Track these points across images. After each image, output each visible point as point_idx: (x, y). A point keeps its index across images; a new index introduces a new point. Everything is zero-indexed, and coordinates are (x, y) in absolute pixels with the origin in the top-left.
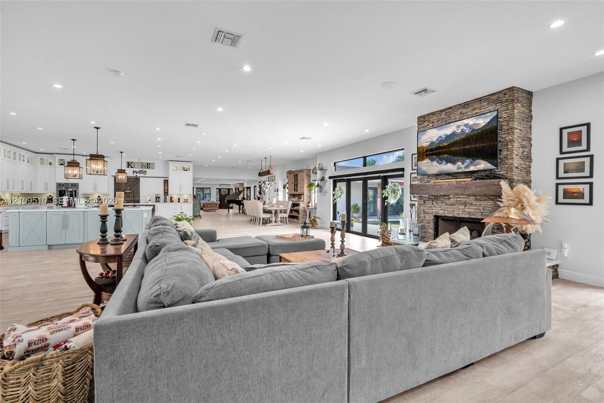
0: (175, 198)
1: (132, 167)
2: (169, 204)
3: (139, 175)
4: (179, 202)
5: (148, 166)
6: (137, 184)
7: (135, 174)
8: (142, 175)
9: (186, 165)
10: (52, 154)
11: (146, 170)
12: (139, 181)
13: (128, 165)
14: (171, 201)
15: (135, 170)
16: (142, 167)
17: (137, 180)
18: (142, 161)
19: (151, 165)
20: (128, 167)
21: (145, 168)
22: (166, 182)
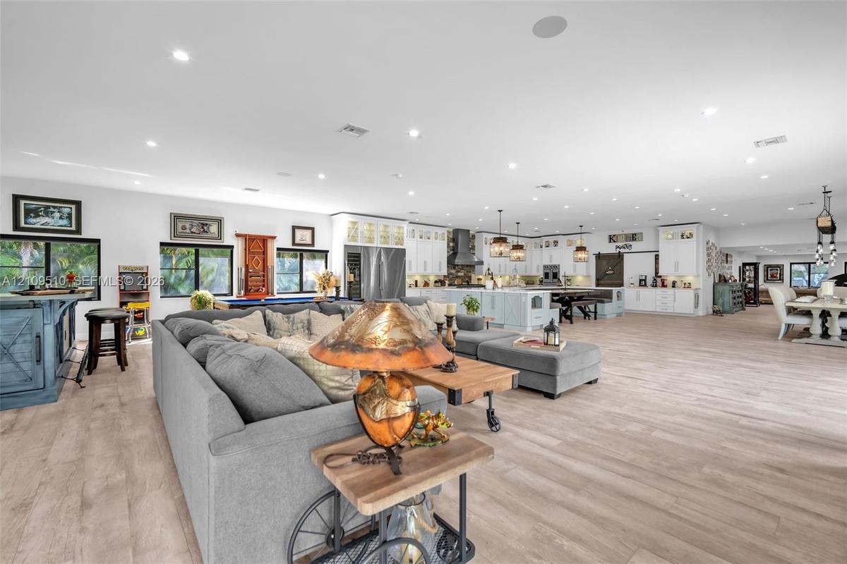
0: (669, 281)
1: (614, 242)
2: (659, 290)
3: (622, 250)
4: (674, 287)
5: (634, 237)
6: (620, 262)
7: (618, 249)
8: (627, 250)
9: (687, 230)
10: (540, 237)
11: (631, 243)
12: (623, 259)
13: (611, 239)
14: (664, 286)
15: (618, 244)
16: (626, 241)
17: (620, 257)
18: (626, 232)
19: (637, 237)
20: (610, 242)
21: (630, 241)
22: (657, 257)
